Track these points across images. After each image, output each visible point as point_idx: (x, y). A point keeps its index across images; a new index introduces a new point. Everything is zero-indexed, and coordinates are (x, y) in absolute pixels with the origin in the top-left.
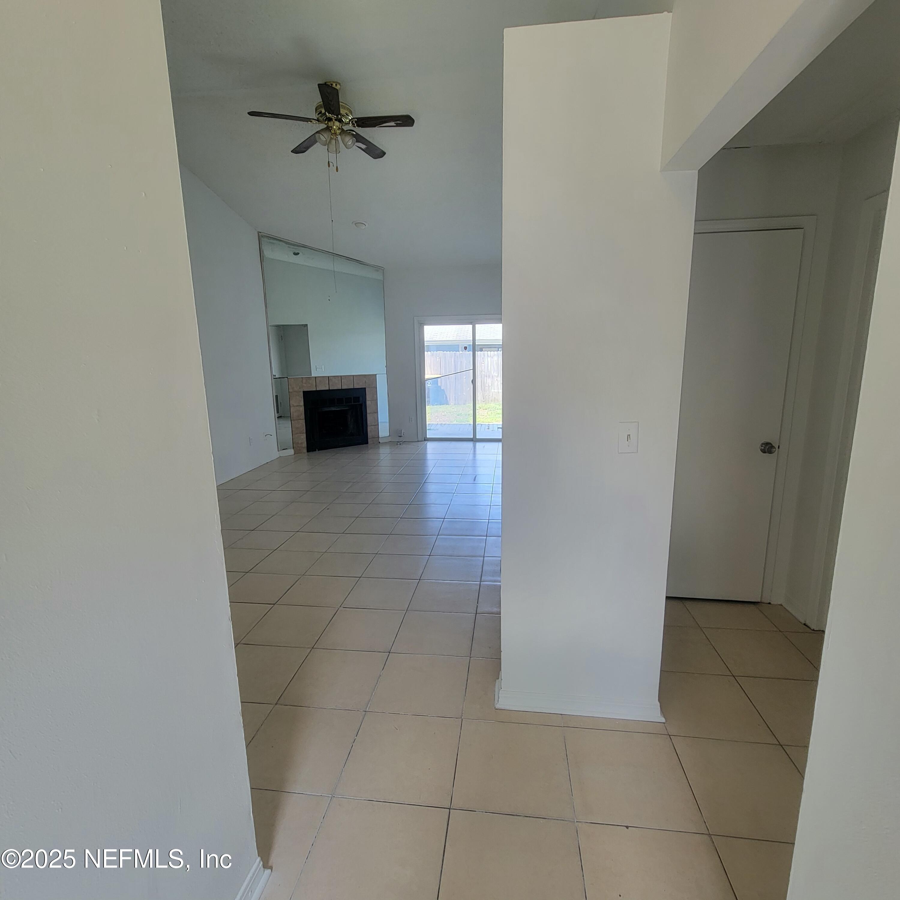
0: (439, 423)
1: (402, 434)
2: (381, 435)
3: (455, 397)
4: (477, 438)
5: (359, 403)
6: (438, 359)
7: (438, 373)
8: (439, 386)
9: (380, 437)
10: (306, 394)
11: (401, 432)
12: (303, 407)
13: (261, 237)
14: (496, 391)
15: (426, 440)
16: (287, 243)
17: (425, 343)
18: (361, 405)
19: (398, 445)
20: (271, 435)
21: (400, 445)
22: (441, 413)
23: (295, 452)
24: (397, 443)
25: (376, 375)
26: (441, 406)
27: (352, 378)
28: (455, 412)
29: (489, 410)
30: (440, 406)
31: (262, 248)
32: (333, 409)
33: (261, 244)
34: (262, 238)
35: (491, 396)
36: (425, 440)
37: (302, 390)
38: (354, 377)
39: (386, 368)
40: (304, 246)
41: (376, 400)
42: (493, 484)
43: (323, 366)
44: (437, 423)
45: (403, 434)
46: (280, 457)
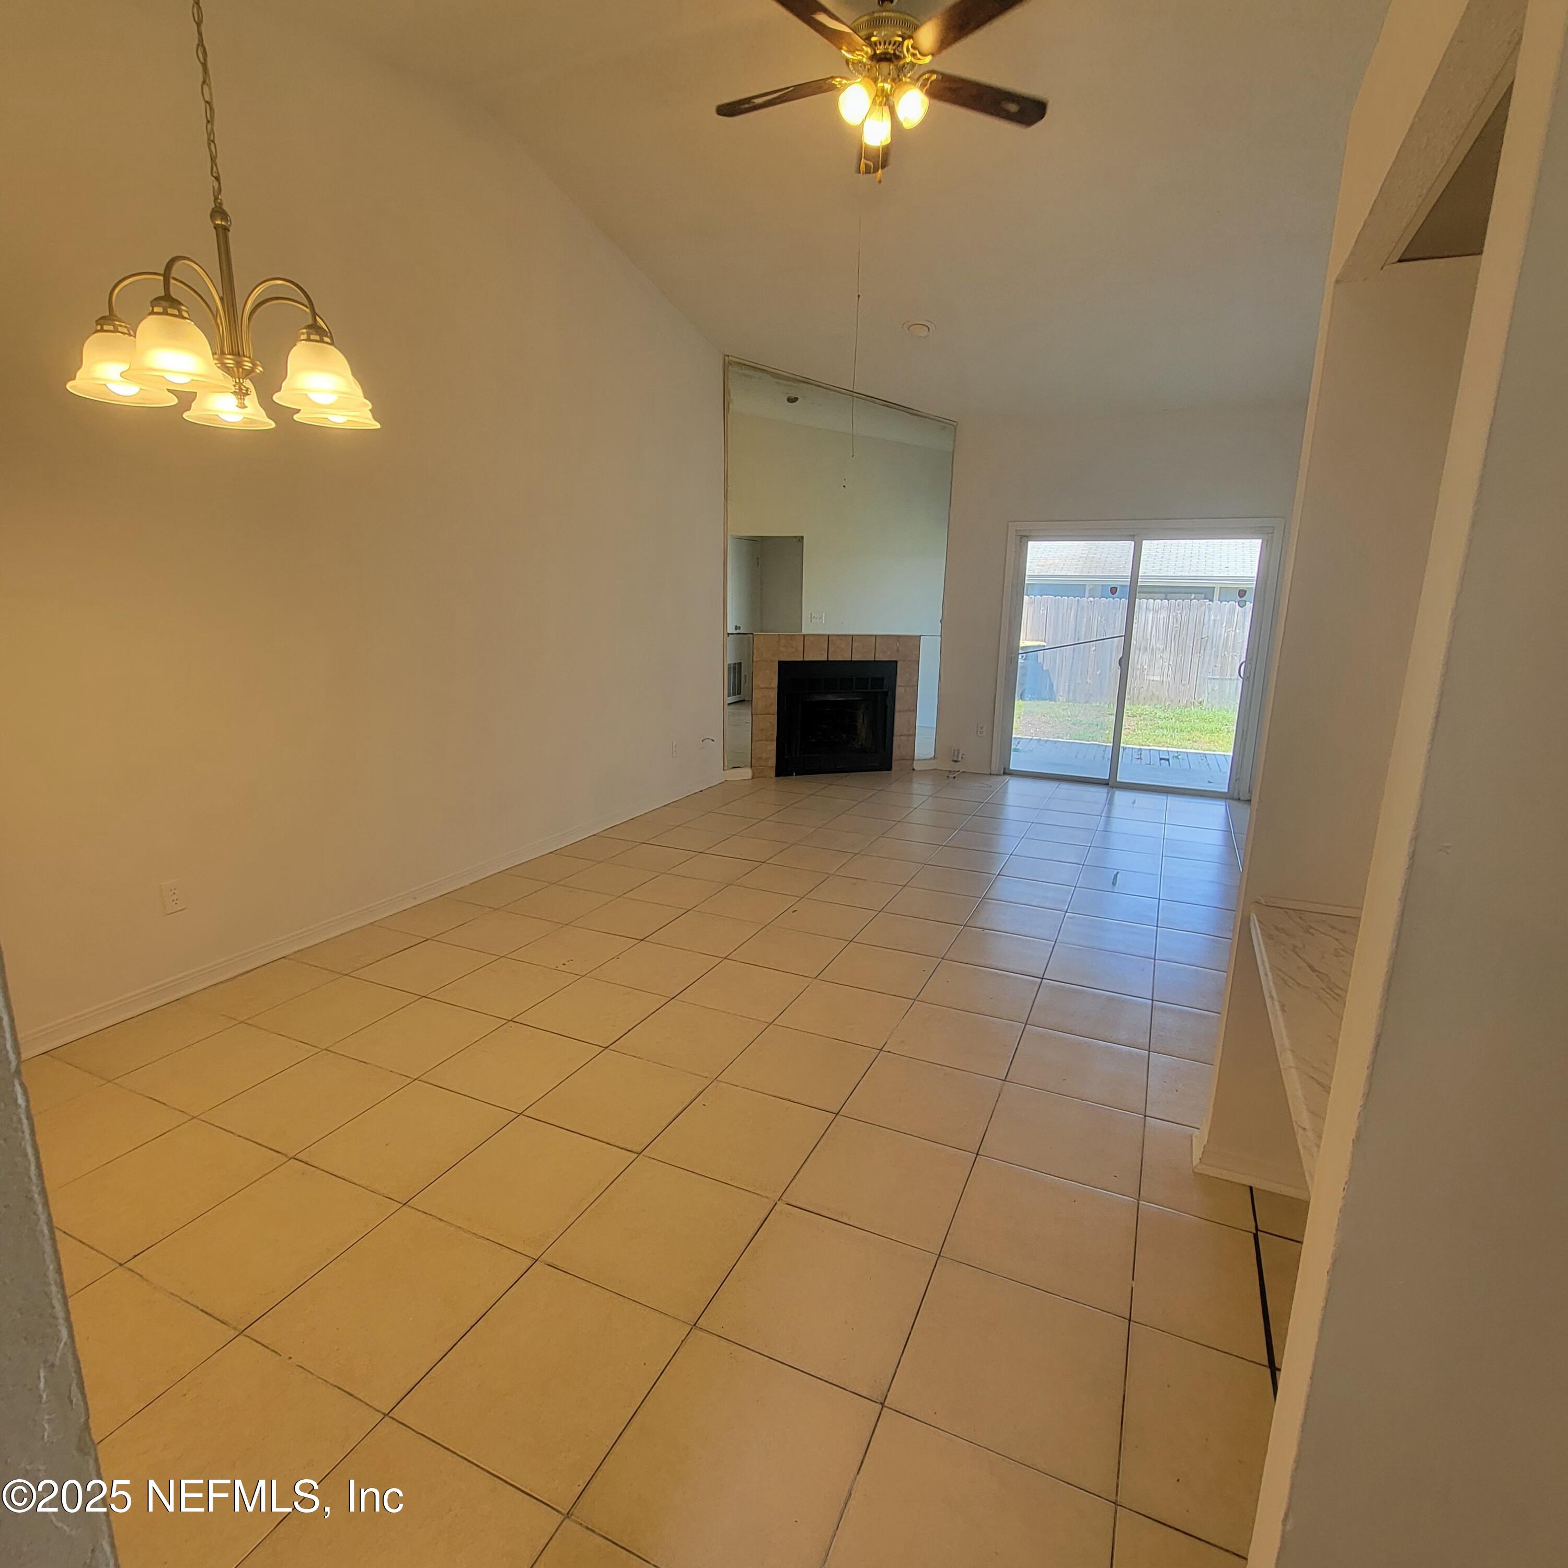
0: (1034, 738)
1: (960, 756)
2: (917, 755)
3: (1069, 686)
4: (1118, 780)
5: (882, 690)
6: (1043, 610)
7: (1040, 638)
8: (1040, 663)
9: (915, 758)
10: (785, 668)
11: (958, 753)
12: (776, 691)
13: (728, 364)
14: (1157, 678)
15: (1007, 772)
16: (773, 375)
17: (1026, 578)
18: (886, 694)
19: (951, 780)
20: (713, 741)
21: (952, 779)
22: (1039, 716)
23: (753, 774)
24: (948, 774)
25: (920, 636)
26: (1040, 703)
27: (874, 641)
28: (1069, 717)
29: (1142, 718)
30: (1038, 703)
31: (727, 387)
32: (831, 698)
33: (728, 378)
34: (730, 367)
35: (1145, 688)
36: (1004, 773)
37: (777, 659)
38: (877, 638)
39: (940, 625)
40: (806, 381)
41: (913, 686)
42: (1159, 899)
43: (824, 614)
44: (1030, 737)
45: (962, 758)
46: (726, 781)
